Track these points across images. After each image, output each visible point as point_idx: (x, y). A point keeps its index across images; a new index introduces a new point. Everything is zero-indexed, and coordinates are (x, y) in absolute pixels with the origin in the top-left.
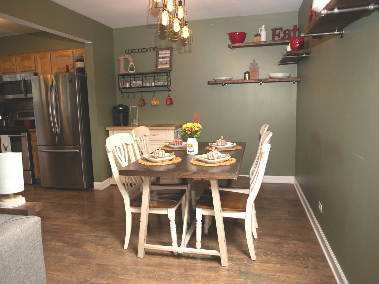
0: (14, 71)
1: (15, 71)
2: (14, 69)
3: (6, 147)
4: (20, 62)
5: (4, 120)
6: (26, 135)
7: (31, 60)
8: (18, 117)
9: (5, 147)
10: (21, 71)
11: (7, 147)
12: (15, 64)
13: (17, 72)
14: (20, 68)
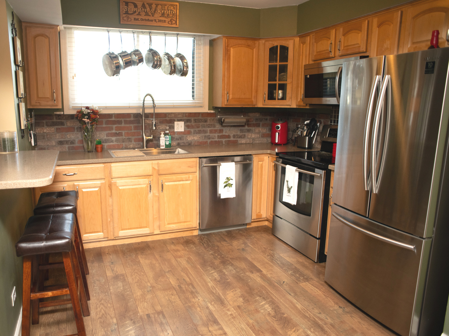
0: (330, 56)
1: (332, 55)
2: (331, 52)
3: (290, 187)
4: (342, 38)
5: (307, 137)
6: (321, 175)
7: (361, 31)
8: (328, 136)
9: (288, 187)
10: (341, 54)
11: (292, 187)
12: (333, 43)
13: (334, 57)
14: (339, 50)
